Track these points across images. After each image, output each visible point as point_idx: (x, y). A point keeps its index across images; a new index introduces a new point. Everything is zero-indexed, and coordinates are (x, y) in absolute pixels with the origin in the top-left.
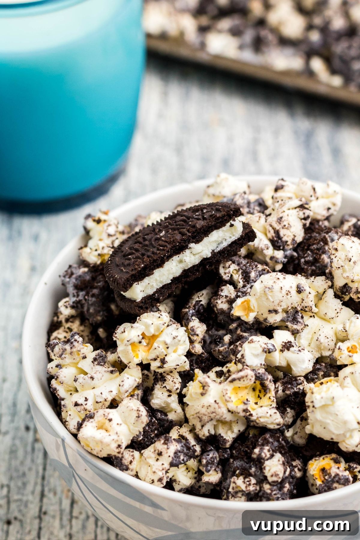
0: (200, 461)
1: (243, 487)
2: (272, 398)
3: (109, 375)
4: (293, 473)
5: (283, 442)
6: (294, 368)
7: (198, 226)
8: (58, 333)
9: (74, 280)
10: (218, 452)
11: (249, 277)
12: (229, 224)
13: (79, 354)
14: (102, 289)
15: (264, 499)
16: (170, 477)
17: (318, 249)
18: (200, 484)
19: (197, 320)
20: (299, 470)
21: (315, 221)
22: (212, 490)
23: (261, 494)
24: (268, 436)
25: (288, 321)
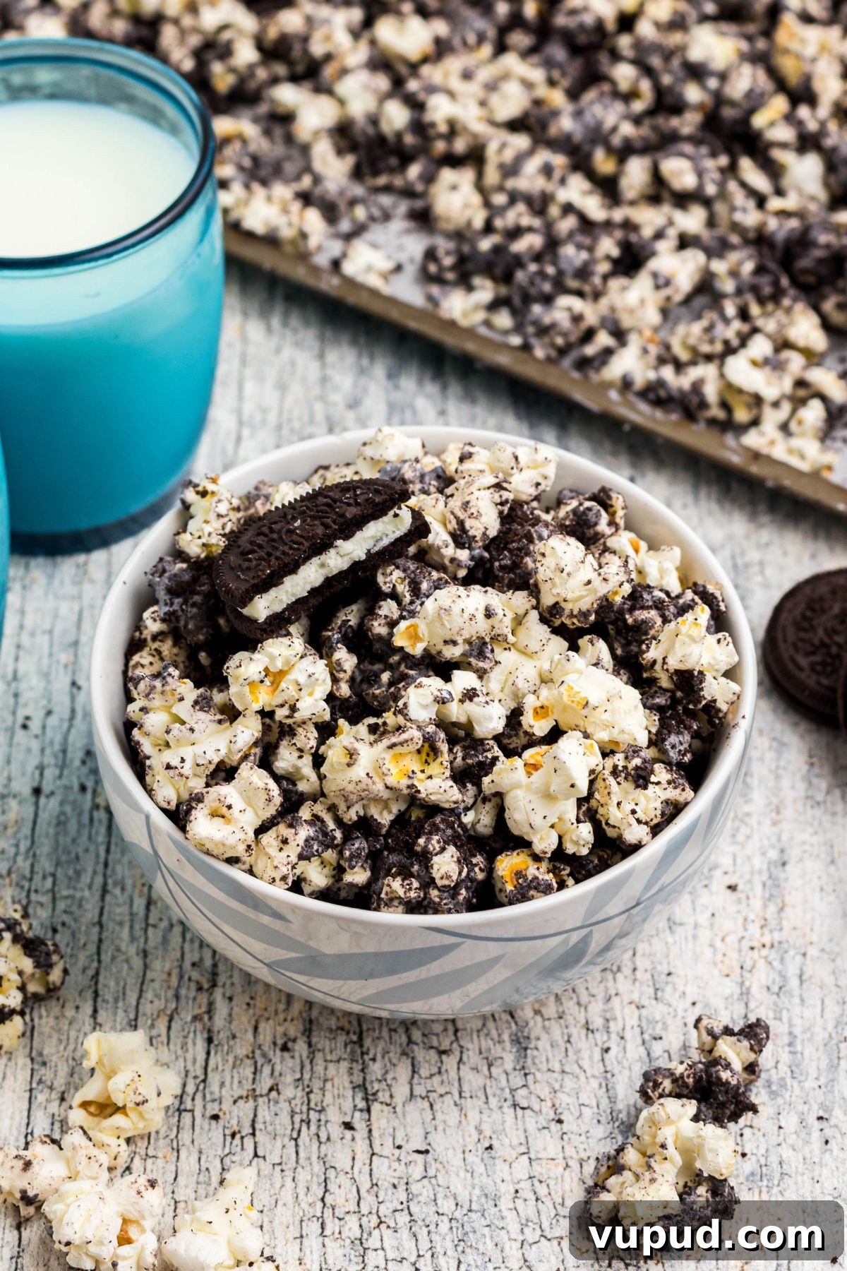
0: (341, 853)
1: (401, 892)
2: (444, 763)
3: (215, 726)
4: (472, 874)
5: (459, 830)
6: (477, 727)
7: (348, 515)
8: (141, 657)
9: (167, 581)
10: (367, 841)
11: (419, 589)
12: (391, 513)
13: (173, 695)
14: (207, 596)
15: (431, 911)
16: (298, 874)
17: (519, 549)
18: (340, 884)
19: (345, 649)
20: (480, 869)
21: (517, 505)
22: (356, 894)
23: (425, 903)
24: (438, 819)
25: (471, 655)
